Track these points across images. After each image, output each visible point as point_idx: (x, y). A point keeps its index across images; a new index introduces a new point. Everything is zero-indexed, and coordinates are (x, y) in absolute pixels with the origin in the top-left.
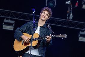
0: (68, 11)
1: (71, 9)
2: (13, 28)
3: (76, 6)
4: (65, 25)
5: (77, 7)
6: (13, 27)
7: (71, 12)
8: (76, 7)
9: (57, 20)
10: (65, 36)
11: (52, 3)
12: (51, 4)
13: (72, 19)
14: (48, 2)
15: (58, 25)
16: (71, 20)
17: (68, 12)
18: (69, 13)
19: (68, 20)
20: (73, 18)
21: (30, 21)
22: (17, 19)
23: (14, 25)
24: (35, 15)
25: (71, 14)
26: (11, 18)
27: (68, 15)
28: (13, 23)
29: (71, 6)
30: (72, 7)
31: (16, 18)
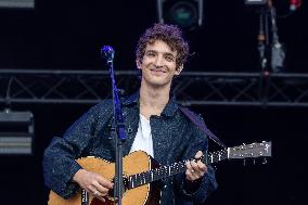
0: (262, 32)
1: (273, 21)
2: (29, 144)
3: (293, 7)
4: (257, 99)
5: (297, 9)
6: (29, 140)
7: (275, 36)
8: (294, 12)
9: (220, 80)
10: (265, 148)
11: (187, 9)
12: (183, 15)
13: (284, 68)
14: (166, 7)
15: (225, 103)
16: (281, 69)
17: (262, 38)
18: (264, 42)
19: (267, 73)
20: (286, 61)
21: (99, 100)
22: (43, 100)
23: (31, 129)
24: (117, 73)
25: (278, 46)
26: (14, 100)
27: (262, 54)
28: (27, 119)
29: (273, 11)
30: (278, 13)
31: (35, 100)
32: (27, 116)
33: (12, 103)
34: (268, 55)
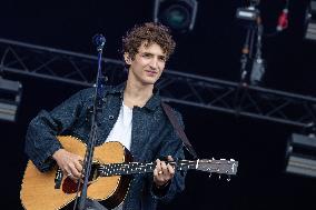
0: (247, 46)
1: (259, 38)
2: (14, 112)
3: (280, 28)
4: (232, 107)
5: (284, 30)
6: (14, 108)
7: (259, 52)
8: (280, 32)
9: (201, 84)
11: (182, 12)
12: (176, 17)
13: (262, 83)
14: (163, 7)
15: (202, 105)
16: (259, 83)
17: (246, 51)
18: (247, 55)
19: (245, 85)
20: (264, 77)
21: (85, 83)
22: (34, 74)
23: (18, 99)
24: (106, 60)
25: (260, 61)
26: (6, 69)
27: (244, 66)
28: (16, 89)
29: (260, 29)
30: (265, 31)
31: (26, 72)
32: (16, 86)
33: (5, 72)
34: (249, 68)
